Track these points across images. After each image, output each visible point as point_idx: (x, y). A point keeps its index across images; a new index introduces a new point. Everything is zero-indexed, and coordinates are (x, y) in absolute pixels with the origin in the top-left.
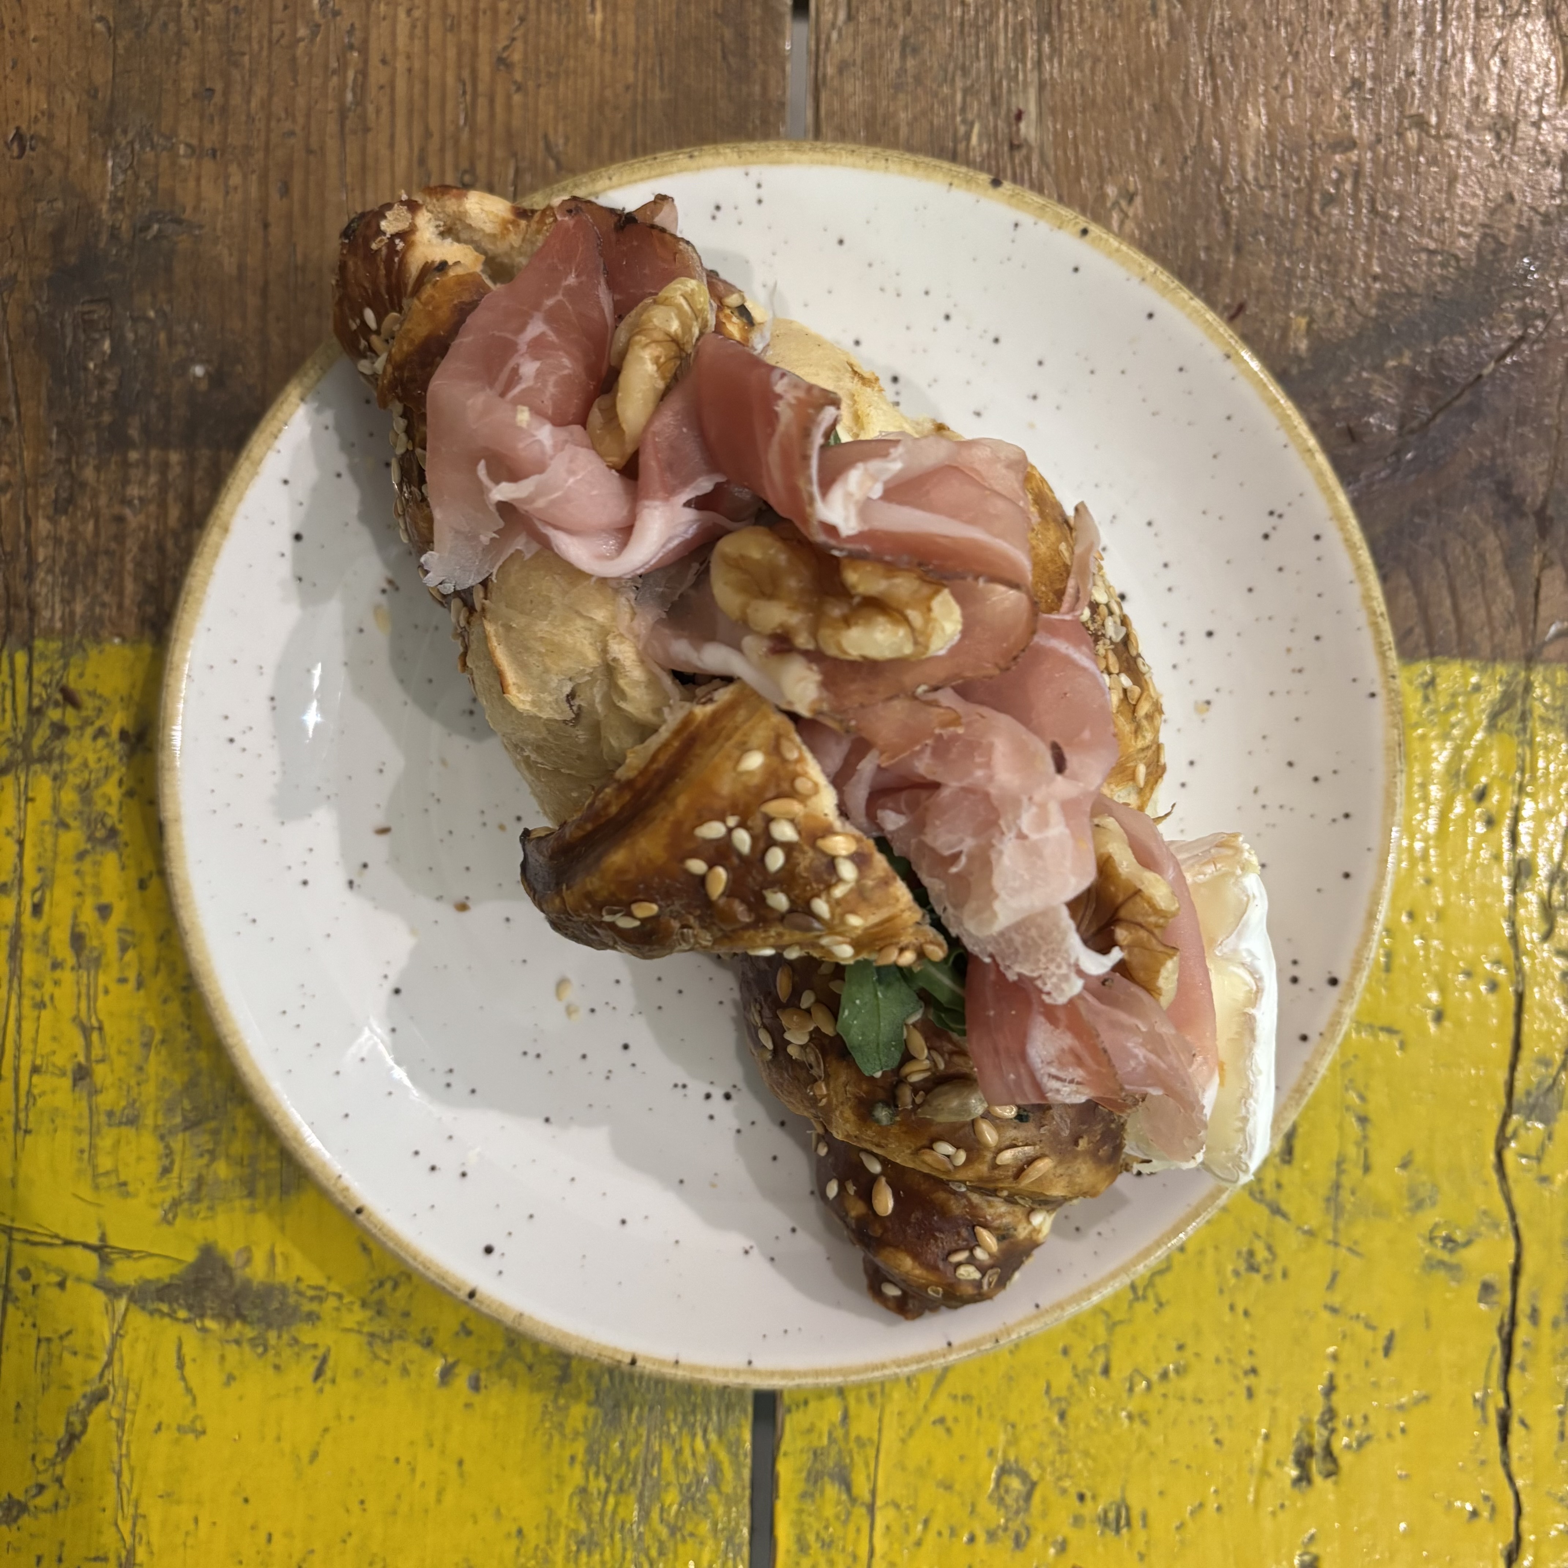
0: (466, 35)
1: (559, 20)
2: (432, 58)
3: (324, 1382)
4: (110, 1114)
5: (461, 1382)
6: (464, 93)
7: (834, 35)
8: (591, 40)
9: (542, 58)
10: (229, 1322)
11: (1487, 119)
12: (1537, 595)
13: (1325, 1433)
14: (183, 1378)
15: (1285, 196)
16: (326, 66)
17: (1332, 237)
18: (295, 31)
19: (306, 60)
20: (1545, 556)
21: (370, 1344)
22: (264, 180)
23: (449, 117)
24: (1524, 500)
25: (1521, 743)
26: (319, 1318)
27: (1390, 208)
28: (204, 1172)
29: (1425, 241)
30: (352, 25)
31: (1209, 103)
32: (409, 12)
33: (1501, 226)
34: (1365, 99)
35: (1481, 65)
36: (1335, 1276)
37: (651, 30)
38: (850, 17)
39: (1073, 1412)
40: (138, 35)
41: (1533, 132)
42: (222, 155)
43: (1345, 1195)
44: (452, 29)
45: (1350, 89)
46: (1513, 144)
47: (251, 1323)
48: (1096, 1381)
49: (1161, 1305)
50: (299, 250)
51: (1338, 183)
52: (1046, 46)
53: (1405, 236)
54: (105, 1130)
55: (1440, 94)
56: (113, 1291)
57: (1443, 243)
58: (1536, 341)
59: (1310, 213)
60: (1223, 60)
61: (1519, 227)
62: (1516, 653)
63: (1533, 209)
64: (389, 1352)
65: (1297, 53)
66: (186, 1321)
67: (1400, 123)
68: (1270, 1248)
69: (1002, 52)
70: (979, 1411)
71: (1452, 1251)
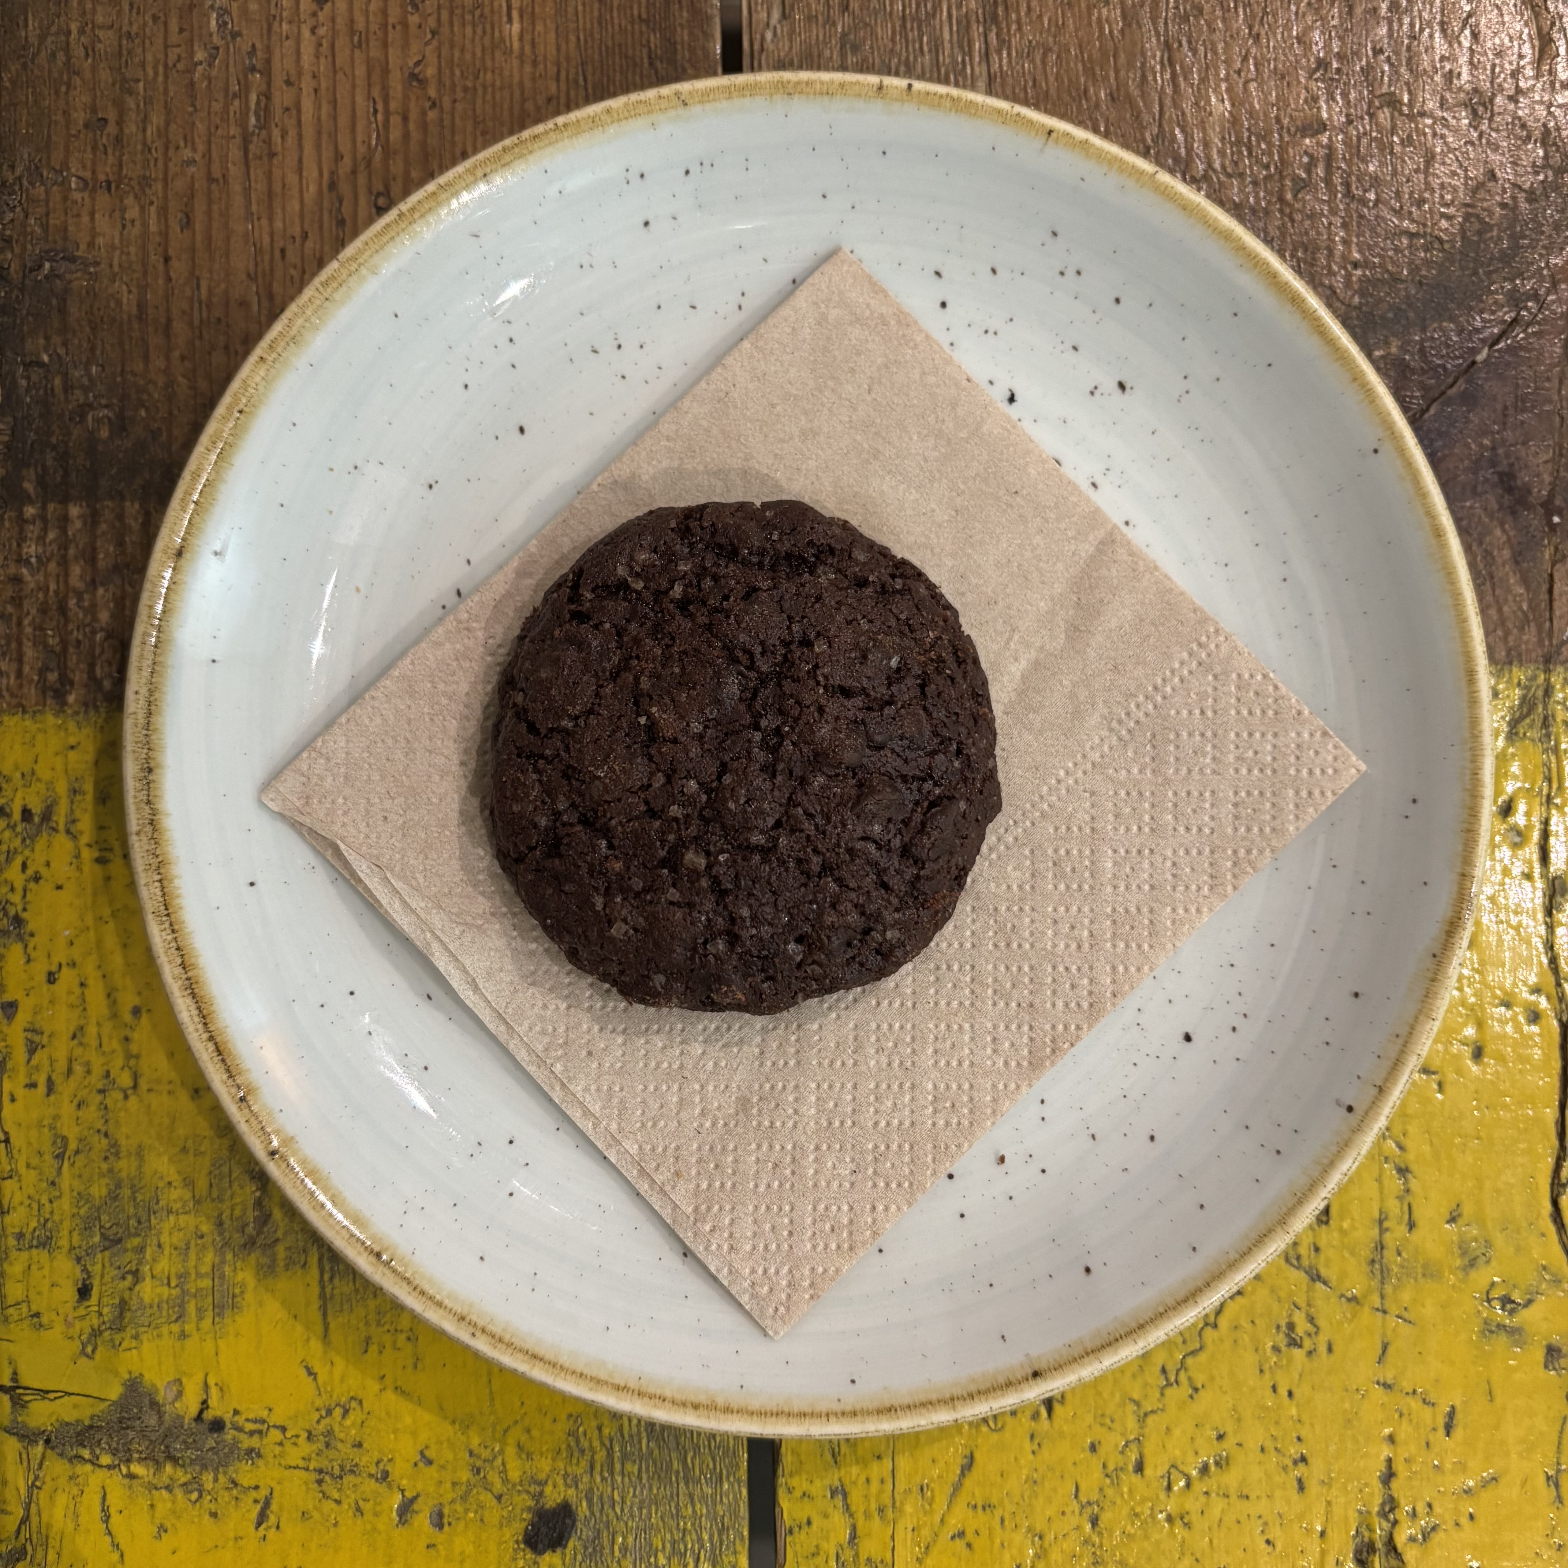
0: (375, 52)
1: (474, 32)
2: (340, 75)
3: (269, 1527)
4: (20, 1236)
5: (422, 1520)
6: (376, 111)
7: (769, 35)
8: (508, 52)
9: (458, 72)
10: (159, 1466)
11: (1462, 95)
12: (1550, 591)
13: (1386, 1525)
14: (110, 1533)
15: (1255, 183)
16: (226, 90)
17: (1307, 223)
18: (192, 54)
19: (205, 84)
20: (1556, 549)
21: (320, 1482)
22: (163, 212)
23: (359, 138)
24: (1529, 492)
25: (1545, 751)
26: (259, 1455)
27: (1365, 191)
28: (127, 1295)
29: (1406, 223)
30: (253, 45)
31: (1169, 91)
32: (313, 31)
33: (1485, 204)
34: (1332, 79)
35: (1451, 39)
36: (1385, 1347)
37: (573, 38)
38: (784, 16)
39: (1106, 1518)
40: (25, 66)
41: (1512, 106)
42: (118, 187)
43: (1389, 1254)
44: (360, 46)
45: (1317, 70)
46: (1491, 120)
47: (183, 1466)
48: (1130, 1479)
49: (1196, 1390)
50: (204, 284)
51: (1309, 168)
52: (993, 37)
53: (1385, 220)
54: (14, 1254)
55: (1411, 71)
56: (27, 1437)
57: (1425, 225)
58: (1528, 325)
59: (1281, 199)
60: (1180, 45)
61: (1503, 206)
62: (1534, 655)
63: (1515, 185)
64: (339, 1490)
65: (1258, 35)
66: (109, 1467)
67: (1370, 103)
68: (1311, 1320)
69: (947, 45)
70: (1002, 1520)
71: (1512, 1312)
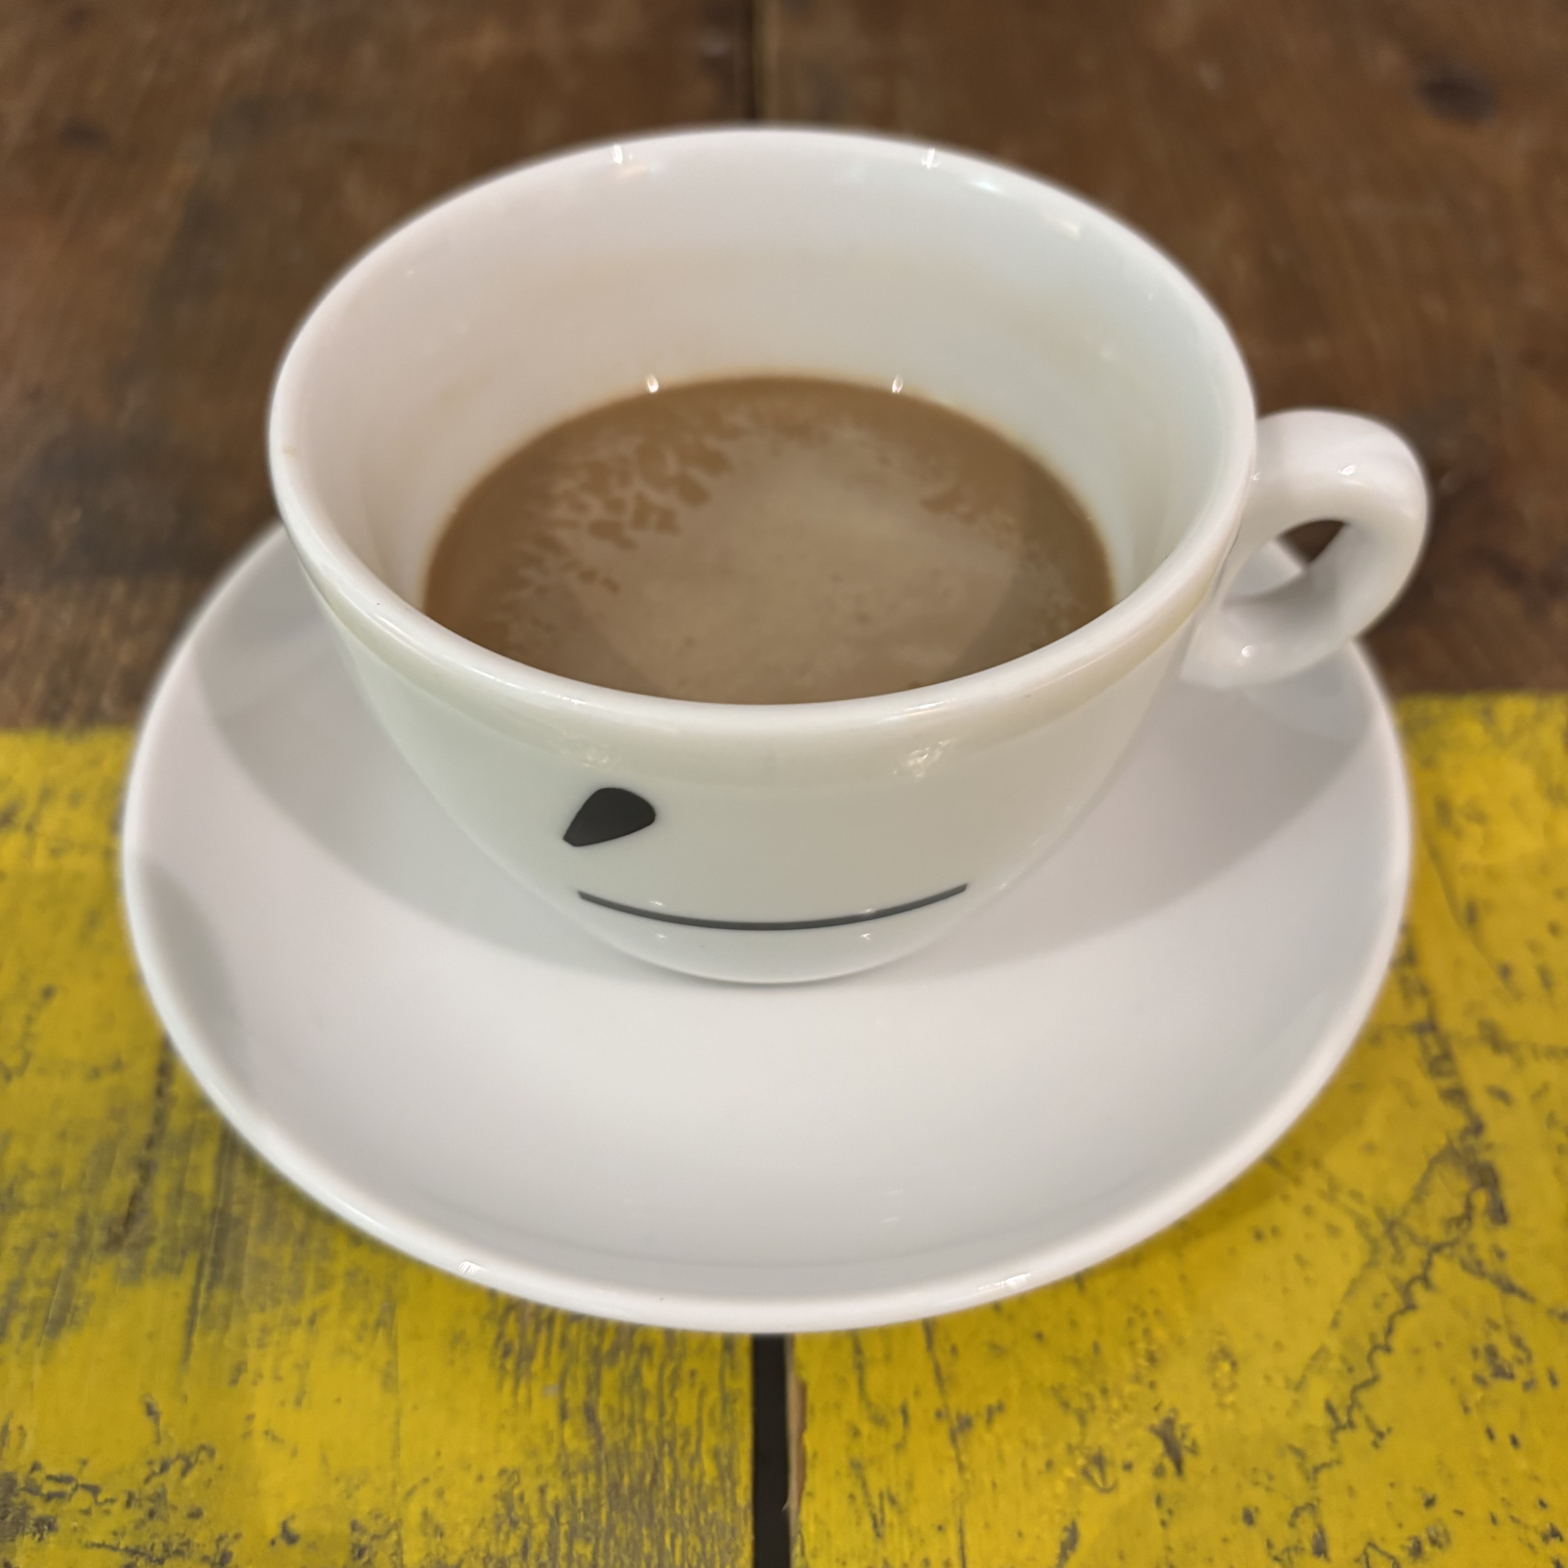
49: (1381, 1435)
68: (1518, 1342)
